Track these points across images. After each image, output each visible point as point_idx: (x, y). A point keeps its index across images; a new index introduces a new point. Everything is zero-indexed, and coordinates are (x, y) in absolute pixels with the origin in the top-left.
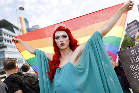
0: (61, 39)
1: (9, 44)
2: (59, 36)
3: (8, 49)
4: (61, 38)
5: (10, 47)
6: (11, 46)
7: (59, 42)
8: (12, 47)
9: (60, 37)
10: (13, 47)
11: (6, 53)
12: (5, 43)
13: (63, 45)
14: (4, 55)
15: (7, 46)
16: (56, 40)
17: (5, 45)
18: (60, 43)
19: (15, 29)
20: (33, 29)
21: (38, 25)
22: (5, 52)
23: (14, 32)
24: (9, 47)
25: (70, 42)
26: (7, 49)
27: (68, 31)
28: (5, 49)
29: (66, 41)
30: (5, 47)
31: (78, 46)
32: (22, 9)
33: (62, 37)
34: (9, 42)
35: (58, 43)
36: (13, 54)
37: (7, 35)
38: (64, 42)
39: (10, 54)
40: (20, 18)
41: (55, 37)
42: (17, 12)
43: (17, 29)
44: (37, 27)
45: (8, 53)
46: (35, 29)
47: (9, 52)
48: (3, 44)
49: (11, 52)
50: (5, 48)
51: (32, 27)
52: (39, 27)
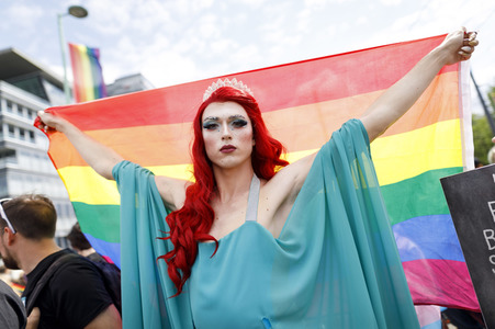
0: (225, 130)
1: (27, 142)
2: (217, 119)
3: (22, 162)
4: (225, 125)
5: (28, 155)
6: (32, 152)
8: (37, 157)
9: (221, 123)
10: (40, 154)
11: (14, 178)
12: (12, 140)
14: (4, 184)
15: (18, 150)
16: (206, 134)
17: (9, 146)
18: (221, 144)
19: (48, 87)
20: (120, 87)
21: (139, 75)
22: (10, 175)
23: (44, 97)
24: (23, 154)
26: (16, 163)
27: (250, 107)
28: (10, 164)
29: (242, 139)
30: (11, 153)
32: (79, 12)
33: (228, 123)
34: (27, 135)
35: (212, 143)
36: (39, 180)
37: (20, 109)
39: (30, 180)
40: (72, 48)
41: (204, 123)
42: (59, 23)
43: (59, 86)
44: (137, 80)
45: (20, 179)
46: (128, 88)
47: (24, 175)
48: (3, 143)
50: (9, 159)
51: (117, 81)
52: (141, 82)
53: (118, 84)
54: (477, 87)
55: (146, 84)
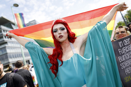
2: (56, 29)
4: (59, 30)
5: (10, 43)
9: (58, 30)
11: (8, 49)
13: (61, 37)
14: (6, 51)
15: (8, 42)
17: (5, 41)
19: (13, 26)
20: (30, 24)
21: (35, 20)
26: (8, 45)
29: (64, 33)
30: (6, 43)
32: (16, 5)
33: (60, 29)
38: (62, 35)
40: (15, 14)
42: (12, 9)
43: (14, 24)
46: (32, 24)
49: (12, 47)
50: (6, 44)
51: (29, 22)
52: (35, 22)
53: (30, 23)
55: (37, 22)
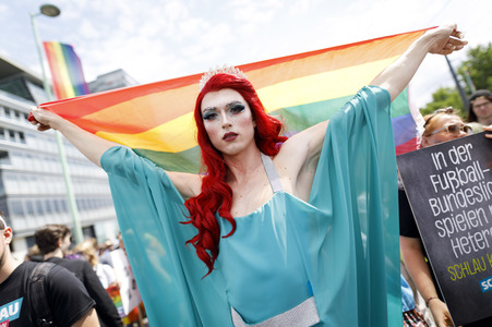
0: (225, 118)
1: (17, 143)
2: (215, 109)
3: (16, 163)
4: (224, 114)
5: (20, 155)
6: (23, 153)
7: (216, 128)
8: (29, 156)
9: (220, 112)
10: (32, 154)
11: (11, 178)
12: (4, 142)
13: (230, 137)
15: (11, 151)
16: (207, 124)
17: (1, 148)
18: (222, 133)
19: (34, 90)
20: (102, 84)
21: (120, 70)
22: (5, 174)
24: (16, 154)
25: (255, 129)
26: (10, 164)
27: (245, 89)
28: (4, 165)
29: (242, 125)
31: (284, 139)
32: (52, 11)
33: (226, 111)
34: (17, 137)
35: (214, 133)
36: (34, 179)
38: (235, 129)
39: (25, 179)
40: (45, 44)
41: (204, 114)
42: (32, 24)
43: (40, 85)
44: (118, 76)
45: (15, 178)
46: (110, 83)
51: (99, 77)
52: (123, 78)
53: (100, 80)
54: (449, 62)
55: (128, 79)
